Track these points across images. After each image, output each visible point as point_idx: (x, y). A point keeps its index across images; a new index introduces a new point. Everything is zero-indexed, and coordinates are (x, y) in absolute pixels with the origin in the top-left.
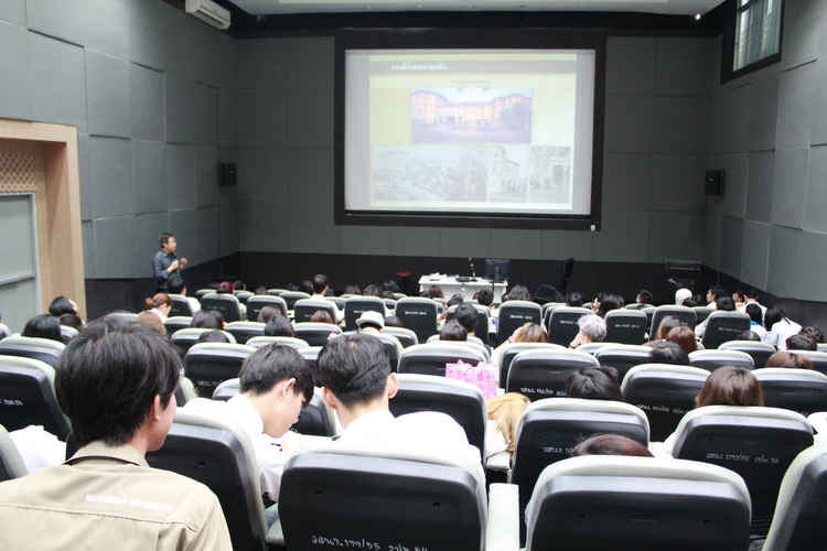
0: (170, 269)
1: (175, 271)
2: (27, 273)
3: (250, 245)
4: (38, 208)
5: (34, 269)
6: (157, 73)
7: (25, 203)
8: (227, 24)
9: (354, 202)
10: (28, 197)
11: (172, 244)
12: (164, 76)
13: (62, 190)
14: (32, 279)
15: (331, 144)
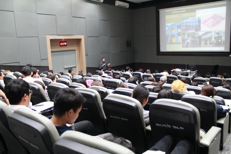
0: (103, 65)
1: (104, 66)
2: (75, 66)
3: (137, 61)
4: (77, 52)
5: (76, 65)
6: (107, 21)
7: (74, 51)
8: (128, 7)
9: (162, 49)
10: (75, 50)
11: (104, 60)
12: (109, 21)
13: (81, 49)
14: (76, 67)
15: (155, 35)
